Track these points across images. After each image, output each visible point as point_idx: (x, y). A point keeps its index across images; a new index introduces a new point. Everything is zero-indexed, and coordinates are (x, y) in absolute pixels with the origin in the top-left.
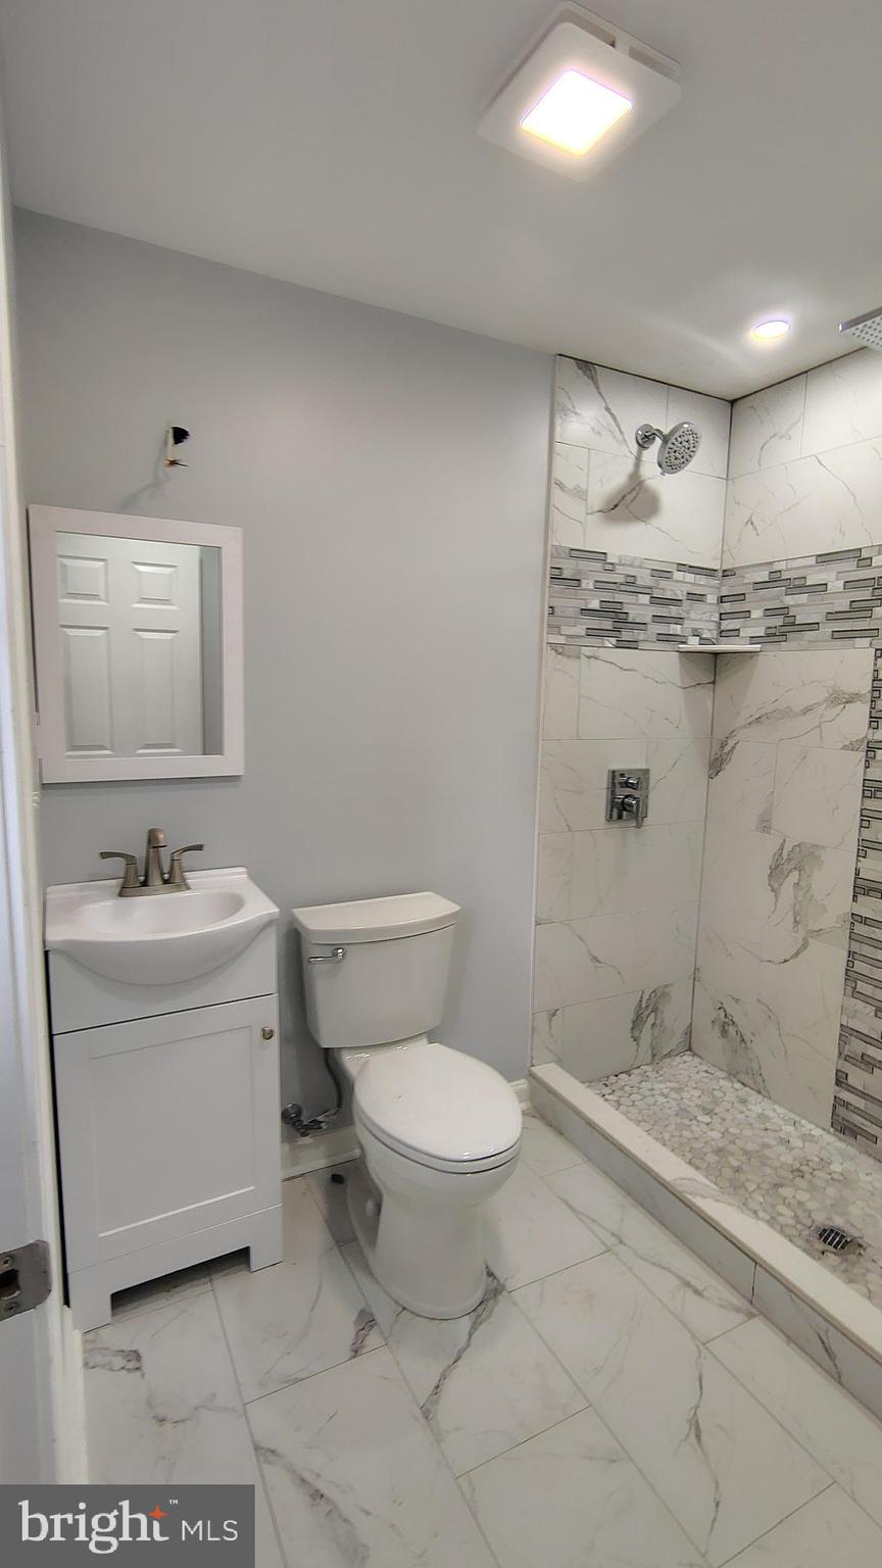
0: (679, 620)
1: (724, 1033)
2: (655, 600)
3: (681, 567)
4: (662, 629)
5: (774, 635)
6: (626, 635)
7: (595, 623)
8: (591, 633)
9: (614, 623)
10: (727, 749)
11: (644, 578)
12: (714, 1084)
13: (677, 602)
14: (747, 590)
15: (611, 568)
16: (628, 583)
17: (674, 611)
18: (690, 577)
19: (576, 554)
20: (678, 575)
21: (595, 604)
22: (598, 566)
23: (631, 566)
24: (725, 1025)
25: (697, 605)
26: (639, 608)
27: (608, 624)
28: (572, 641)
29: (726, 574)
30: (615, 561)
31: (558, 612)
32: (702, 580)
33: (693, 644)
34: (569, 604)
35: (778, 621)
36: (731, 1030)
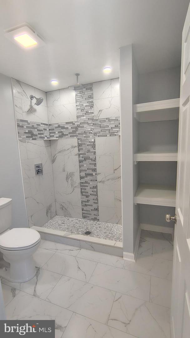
0: (43, 134)
1: (62, 209)
2: (38, 130)
3: (42, 123)
4: (40, 136)
5: (60, 136)
6: (34, 137)
7: (27, 135)
8: (27, 137)
9: (31, 135)
10: (55, 158)
11: (35, 126)
12: (63, 219)
13: (42, 130)
14: (54, 128)
15: (29, 124)
16: (33, 127)
17: (42, 132)
18: (44, 126)
19: (22, 121)
20: (41, 125)
21: (27, 131)
22: (26, 123)
23: (33, 123)
24: (62, 208)
25: (46, 131)
26: (35, 132)
27: (30, 135)
28: (24, 139)
29: (50, 125)
30: (30, 122)
31: (20, 133)
32: (46, 126)
33: (46, 139)
34: (22, 131)
35: (61, 134)
36: (64, 208)
